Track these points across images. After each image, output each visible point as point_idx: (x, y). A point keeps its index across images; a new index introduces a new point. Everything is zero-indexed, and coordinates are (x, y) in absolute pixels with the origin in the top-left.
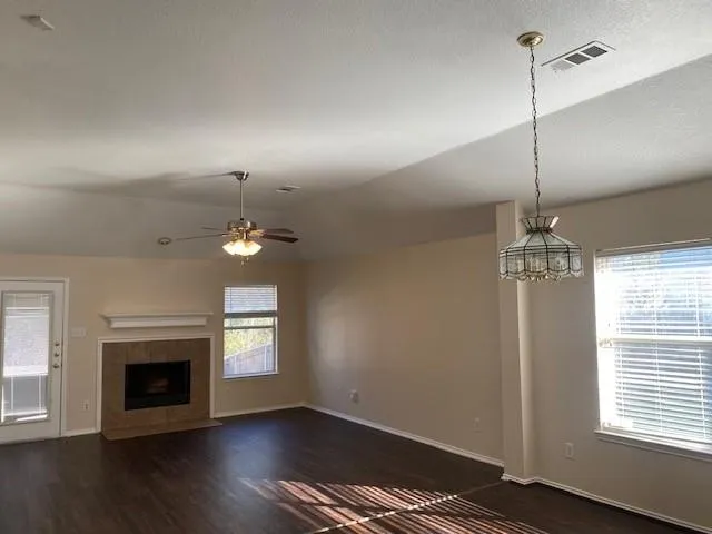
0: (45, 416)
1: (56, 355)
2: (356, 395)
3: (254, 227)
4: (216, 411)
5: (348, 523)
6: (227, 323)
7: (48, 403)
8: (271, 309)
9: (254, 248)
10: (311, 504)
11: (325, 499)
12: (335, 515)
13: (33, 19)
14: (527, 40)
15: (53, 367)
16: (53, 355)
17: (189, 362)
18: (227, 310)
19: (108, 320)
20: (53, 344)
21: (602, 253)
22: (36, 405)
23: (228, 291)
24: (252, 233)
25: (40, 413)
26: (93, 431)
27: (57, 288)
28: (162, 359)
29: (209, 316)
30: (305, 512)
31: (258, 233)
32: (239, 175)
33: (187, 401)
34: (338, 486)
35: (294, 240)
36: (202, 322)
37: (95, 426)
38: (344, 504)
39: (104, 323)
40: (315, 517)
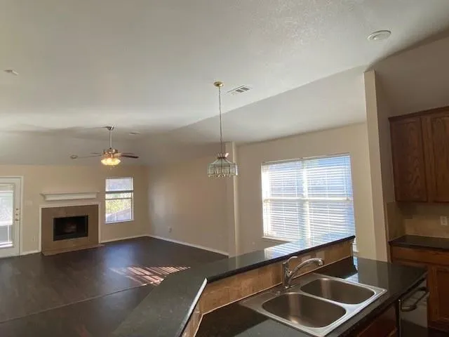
0: (11, 245)
1: (17, 220)
2: (171, 229)
3: (116, 152)
4: (102, 240)
5: (156, 281)
6: (107, 196)
7: (12, 239)
8: (130, 189)
9: (117, 162)
10: (141, 275)
11: (147, 273)
12: (150, 278)
13: (9, 71)
14: (218, 85)
15: (15, 220)
16: (15, 214)
17: (87, 216)
18: (107, 190)
19: (44, 196)
20: (15, 209)
21: (264, 164)
22: (6, 240)
23: (107, 181)
24: (116, 155)
25: (9, 244)
26: (36, 251)
27: (16, 181)
28: (73, 215)
29: (98, 193)
30: (138, 279)
31: (118, 154)
32: (110, 128)
33: (87, 235)
34: (155, 268)
35: (137, 157)
36: (94, 196)
37: (38, 249)
38: (155, 274)
39: (42, 198)
40: (141, 280)
